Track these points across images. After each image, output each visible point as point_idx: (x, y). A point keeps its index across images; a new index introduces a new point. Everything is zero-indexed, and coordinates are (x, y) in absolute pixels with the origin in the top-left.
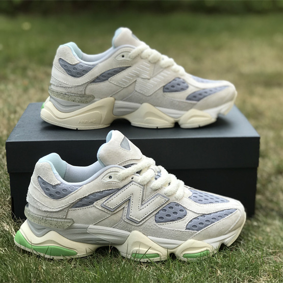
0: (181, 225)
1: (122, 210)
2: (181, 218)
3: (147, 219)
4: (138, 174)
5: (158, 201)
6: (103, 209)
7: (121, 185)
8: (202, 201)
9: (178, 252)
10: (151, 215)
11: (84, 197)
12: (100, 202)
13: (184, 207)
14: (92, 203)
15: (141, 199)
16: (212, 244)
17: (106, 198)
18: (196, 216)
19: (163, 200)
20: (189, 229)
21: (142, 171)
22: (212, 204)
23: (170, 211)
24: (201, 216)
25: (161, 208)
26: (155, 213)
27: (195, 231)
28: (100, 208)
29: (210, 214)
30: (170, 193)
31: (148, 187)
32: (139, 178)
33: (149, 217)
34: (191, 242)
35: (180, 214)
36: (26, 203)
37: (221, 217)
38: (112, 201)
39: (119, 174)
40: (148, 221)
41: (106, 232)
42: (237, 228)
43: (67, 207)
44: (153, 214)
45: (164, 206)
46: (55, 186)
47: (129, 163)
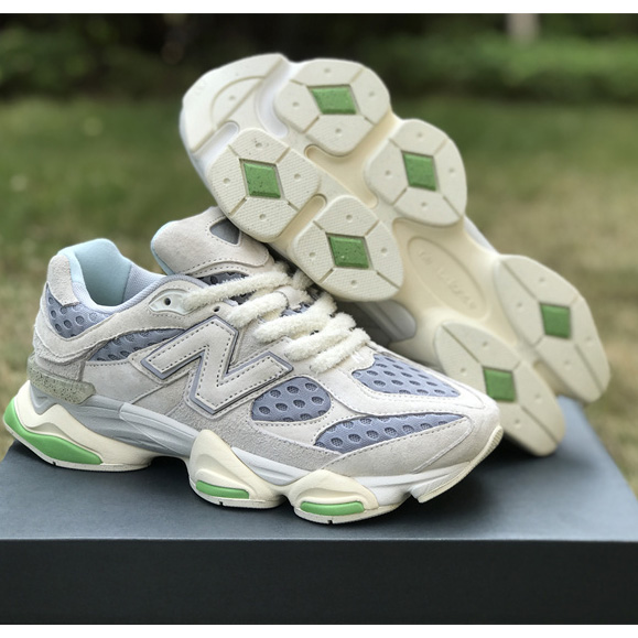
0: (304, 433)
1: (184, 380)
2: (311, 418)
3: (234, 406)
5: (265, 368)
6: (146, 372)
7: (188, 322)
9: (292, 493)
10: (245, 400)
11: (110, 341)
12: (142, 354)
13: (327, 394)
14: (125, 354)
16: (376, 491)
18: (350, 416)
19: (277, 369)
20: (322, 445)
21: (254, 296)
23: (287, 397)
24: (362, 419)
25: (270, 387)
26: (255, 395)
27: (337, 453)
28: (140, 368)
29: (388, 417)
30: (296, 355)
33: (239, 403)
34: (322, 475)
35: (311, 406)
37: (409, 428)
38: (162, 355)
40: (236, 412)
43: (81, 357)
44: (250, 397)
45: (278, 382)
46: (66, 307)
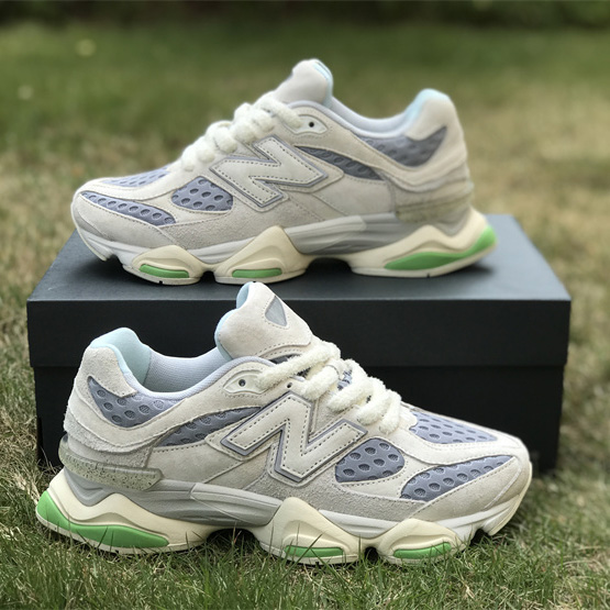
0: (390, 488)
1: (265, 456)
2: (392, 473)
3: (319, 472)
4: (302, 378)
6: (225, 451)
7: (265, 399)
8: (437, 436)
9: (382, 544)
10: (328, 466)
11: (186, 424)
12: (219, 435)
13: (398, 450)
14: (201, 436)
15: (306, 430)
16: (458, 531)
17: (231, 427)
18: (425, 468)
19: (354, 434)
20: (408, 496)
21: (311, 371)
22: (458, 444)
23: (368, 458)
24: (435, 469)
25: (348, 451)
26: (337, 460)
27: (421, 502)
28: (219, 448)
29: (455, 465)
30: (369, 420)
31: (322, 405)
32: (303, 386)
33: (323, 469)
34: (410, 523)
35: (389, 463)
36: (63, 434)
37: (477, 472)
38: (244, 433)
39: (259, 376)
40: (322, 477)
41: (232, 499)
42: (512, 497)
43: (149, 445)
44: (332, 462)
45: (355, 446)
46: (123, 398)
47: (284, 353)
